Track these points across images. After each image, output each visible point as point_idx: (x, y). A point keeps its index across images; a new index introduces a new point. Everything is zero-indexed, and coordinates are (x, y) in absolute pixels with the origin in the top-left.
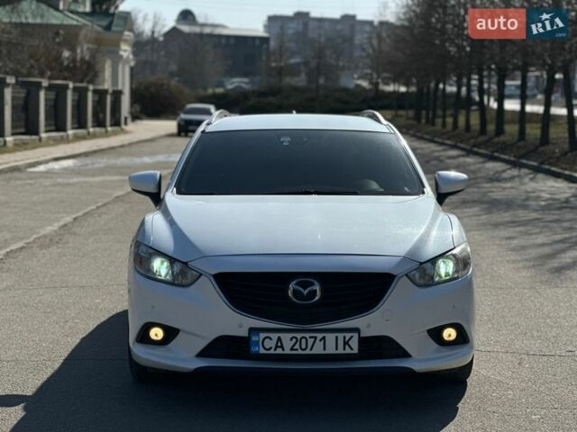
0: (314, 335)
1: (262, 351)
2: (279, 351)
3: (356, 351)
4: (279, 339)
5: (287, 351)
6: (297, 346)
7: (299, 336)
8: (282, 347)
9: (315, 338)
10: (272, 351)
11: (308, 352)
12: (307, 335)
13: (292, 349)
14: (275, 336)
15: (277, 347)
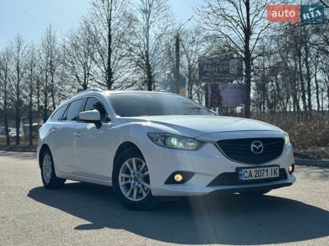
0: (263, 169)
1: (244, 179)
2: (250, 178)
3: (278, 176)
4: (250, 172)
5: (254, 178)
6: (257, 175)
7: (258, 169)
8: (251, 176)
9: (264, 170)
10: (247, 179)
11: (261, 177)
12: (261, 169)
13: (255, 177)
14: (248, 170)
15: (250, 176)
